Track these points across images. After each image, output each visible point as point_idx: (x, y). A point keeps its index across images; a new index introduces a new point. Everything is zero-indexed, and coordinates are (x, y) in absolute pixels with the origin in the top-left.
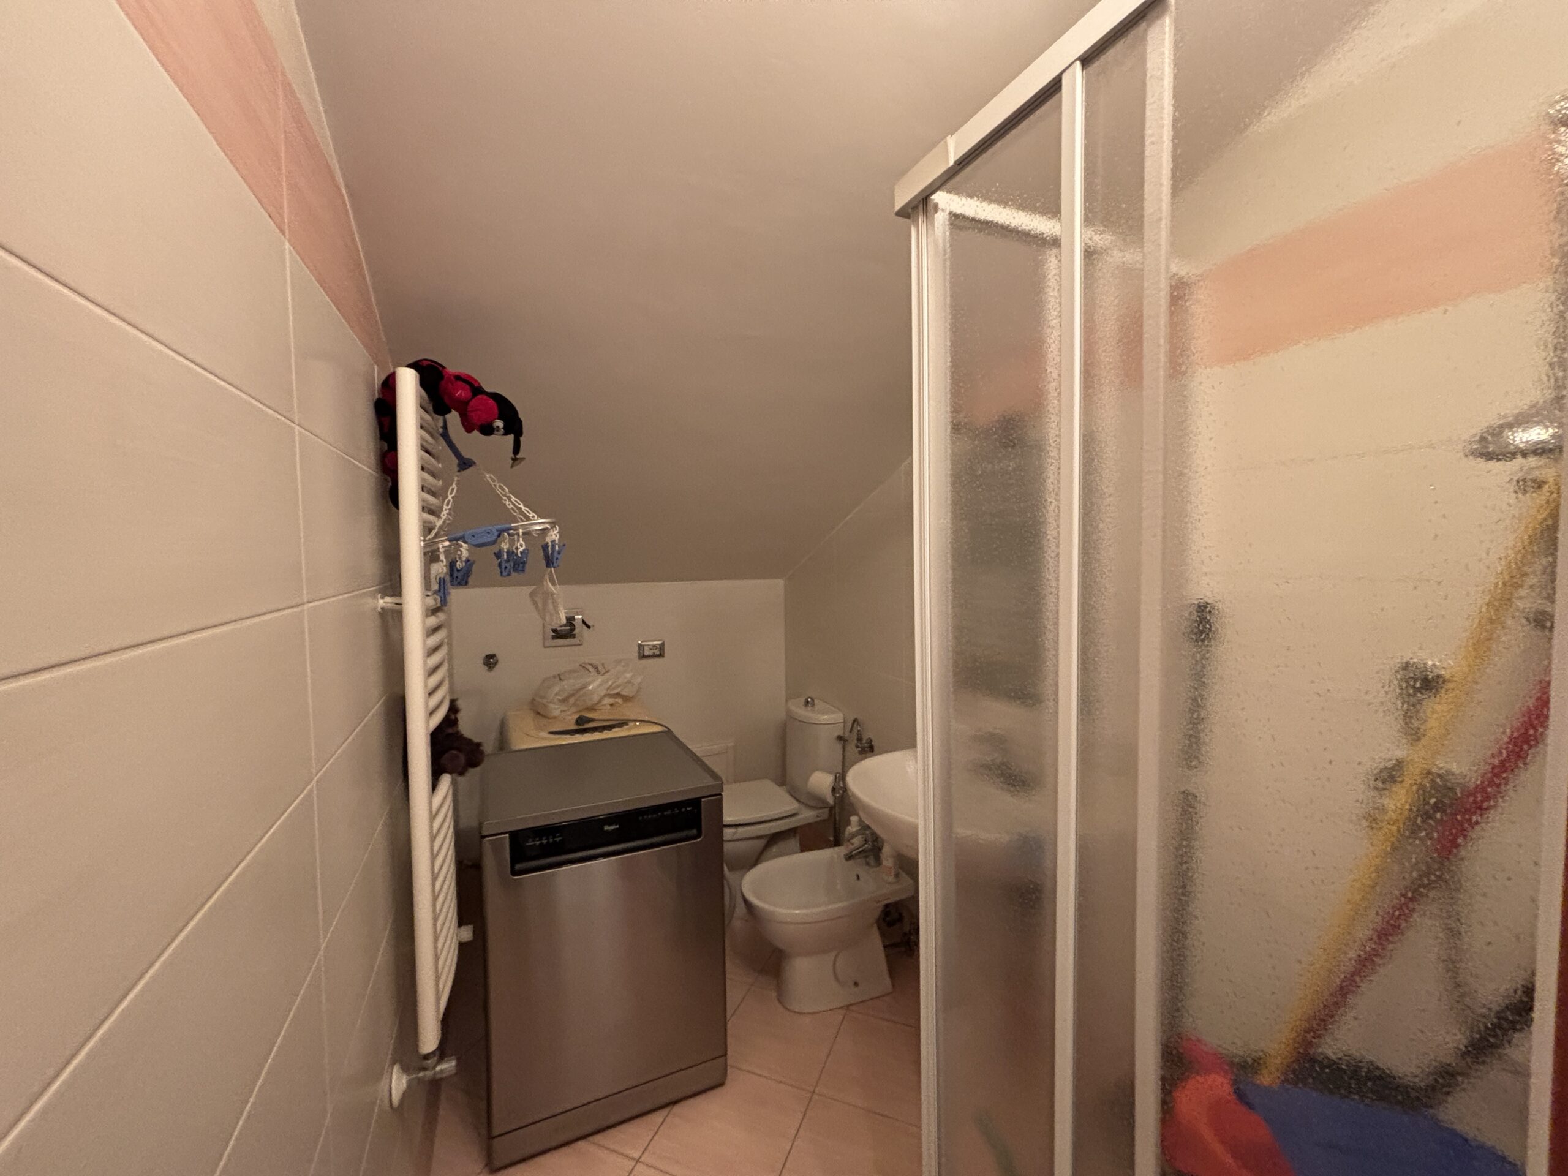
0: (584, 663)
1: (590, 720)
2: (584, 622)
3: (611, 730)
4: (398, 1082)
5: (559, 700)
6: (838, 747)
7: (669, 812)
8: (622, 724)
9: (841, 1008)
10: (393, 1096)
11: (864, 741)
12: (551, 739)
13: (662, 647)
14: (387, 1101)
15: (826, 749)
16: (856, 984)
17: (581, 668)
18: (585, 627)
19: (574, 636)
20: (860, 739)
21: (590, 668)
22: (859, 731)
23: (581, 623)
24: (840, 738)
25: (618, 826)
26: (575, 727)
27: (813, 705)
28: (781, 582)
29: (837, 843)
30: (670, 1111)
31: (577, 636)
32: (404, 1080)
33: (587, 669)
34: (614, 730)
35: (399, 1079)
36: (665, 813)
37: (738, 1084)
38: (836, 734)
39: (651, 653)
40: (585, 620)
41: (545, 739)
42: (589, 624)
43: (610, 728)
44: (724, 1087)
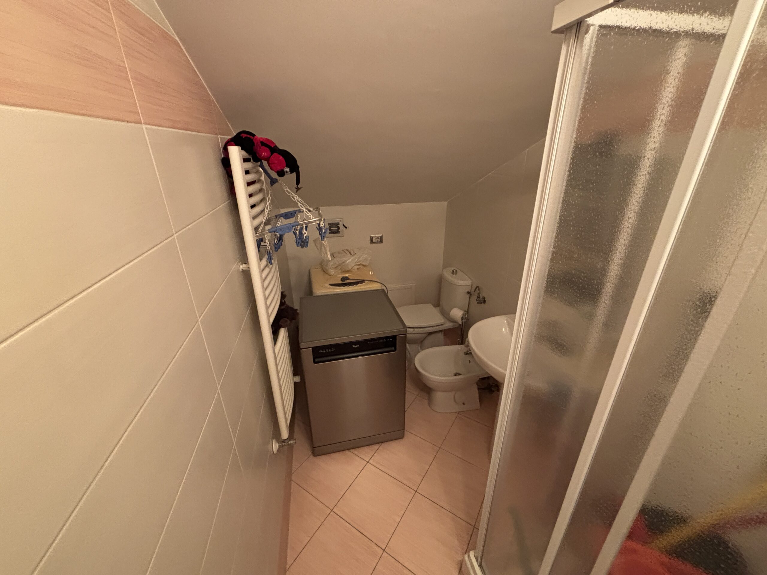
0: (345, 249)
1: (347, 278)
2: (344, 225)
3: (357, 285)
4: (275, 446)
5: (333, 268)
6: (467, 296)
7: (382, 341)
8: (362, 282)
9: (456, 412)
10: (274, 450)
11: (481, 298)
12: (331, 288)
13: (381, 237)
14: (272, 452)
15: (461, 297)
16: (464, 404)
17: (343, 252)
18: (344, 228)
19: (339, 233)
20: (478, 297)
21: (347, 252)
22: (478, 293)
23: (342, 225)
24: (468, 293)
25: (358, 346)
26: (341, 282)
27: (456, 274)
28: (445, 203)
29: (462, 344)
30: (381, 445)
31: (341, 232)
32: (277, 445)
33: (346, 253)
34: (359, 285)
35: (275, 445)
36: (380, 341)
37: (409, 438)
38: (466, 291)
39: (376, 241)
40: (345, 224)
41: (329, 288)
42: (346, 226)
43: (356, 283)
44: (404, 439)
